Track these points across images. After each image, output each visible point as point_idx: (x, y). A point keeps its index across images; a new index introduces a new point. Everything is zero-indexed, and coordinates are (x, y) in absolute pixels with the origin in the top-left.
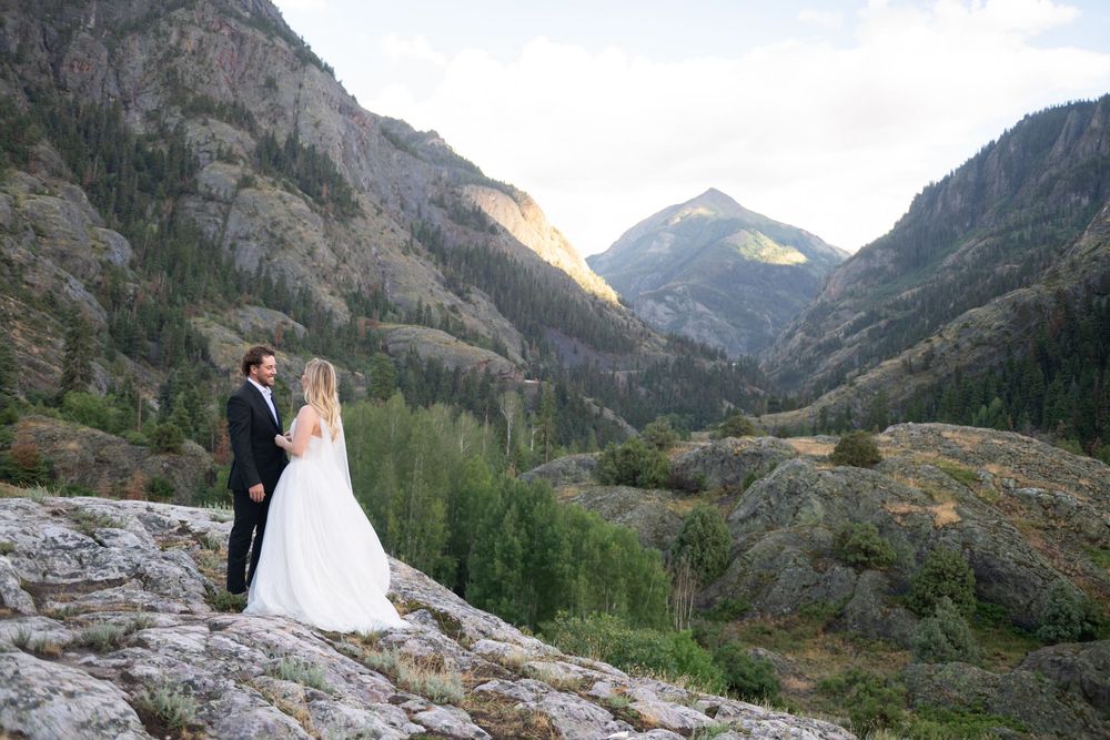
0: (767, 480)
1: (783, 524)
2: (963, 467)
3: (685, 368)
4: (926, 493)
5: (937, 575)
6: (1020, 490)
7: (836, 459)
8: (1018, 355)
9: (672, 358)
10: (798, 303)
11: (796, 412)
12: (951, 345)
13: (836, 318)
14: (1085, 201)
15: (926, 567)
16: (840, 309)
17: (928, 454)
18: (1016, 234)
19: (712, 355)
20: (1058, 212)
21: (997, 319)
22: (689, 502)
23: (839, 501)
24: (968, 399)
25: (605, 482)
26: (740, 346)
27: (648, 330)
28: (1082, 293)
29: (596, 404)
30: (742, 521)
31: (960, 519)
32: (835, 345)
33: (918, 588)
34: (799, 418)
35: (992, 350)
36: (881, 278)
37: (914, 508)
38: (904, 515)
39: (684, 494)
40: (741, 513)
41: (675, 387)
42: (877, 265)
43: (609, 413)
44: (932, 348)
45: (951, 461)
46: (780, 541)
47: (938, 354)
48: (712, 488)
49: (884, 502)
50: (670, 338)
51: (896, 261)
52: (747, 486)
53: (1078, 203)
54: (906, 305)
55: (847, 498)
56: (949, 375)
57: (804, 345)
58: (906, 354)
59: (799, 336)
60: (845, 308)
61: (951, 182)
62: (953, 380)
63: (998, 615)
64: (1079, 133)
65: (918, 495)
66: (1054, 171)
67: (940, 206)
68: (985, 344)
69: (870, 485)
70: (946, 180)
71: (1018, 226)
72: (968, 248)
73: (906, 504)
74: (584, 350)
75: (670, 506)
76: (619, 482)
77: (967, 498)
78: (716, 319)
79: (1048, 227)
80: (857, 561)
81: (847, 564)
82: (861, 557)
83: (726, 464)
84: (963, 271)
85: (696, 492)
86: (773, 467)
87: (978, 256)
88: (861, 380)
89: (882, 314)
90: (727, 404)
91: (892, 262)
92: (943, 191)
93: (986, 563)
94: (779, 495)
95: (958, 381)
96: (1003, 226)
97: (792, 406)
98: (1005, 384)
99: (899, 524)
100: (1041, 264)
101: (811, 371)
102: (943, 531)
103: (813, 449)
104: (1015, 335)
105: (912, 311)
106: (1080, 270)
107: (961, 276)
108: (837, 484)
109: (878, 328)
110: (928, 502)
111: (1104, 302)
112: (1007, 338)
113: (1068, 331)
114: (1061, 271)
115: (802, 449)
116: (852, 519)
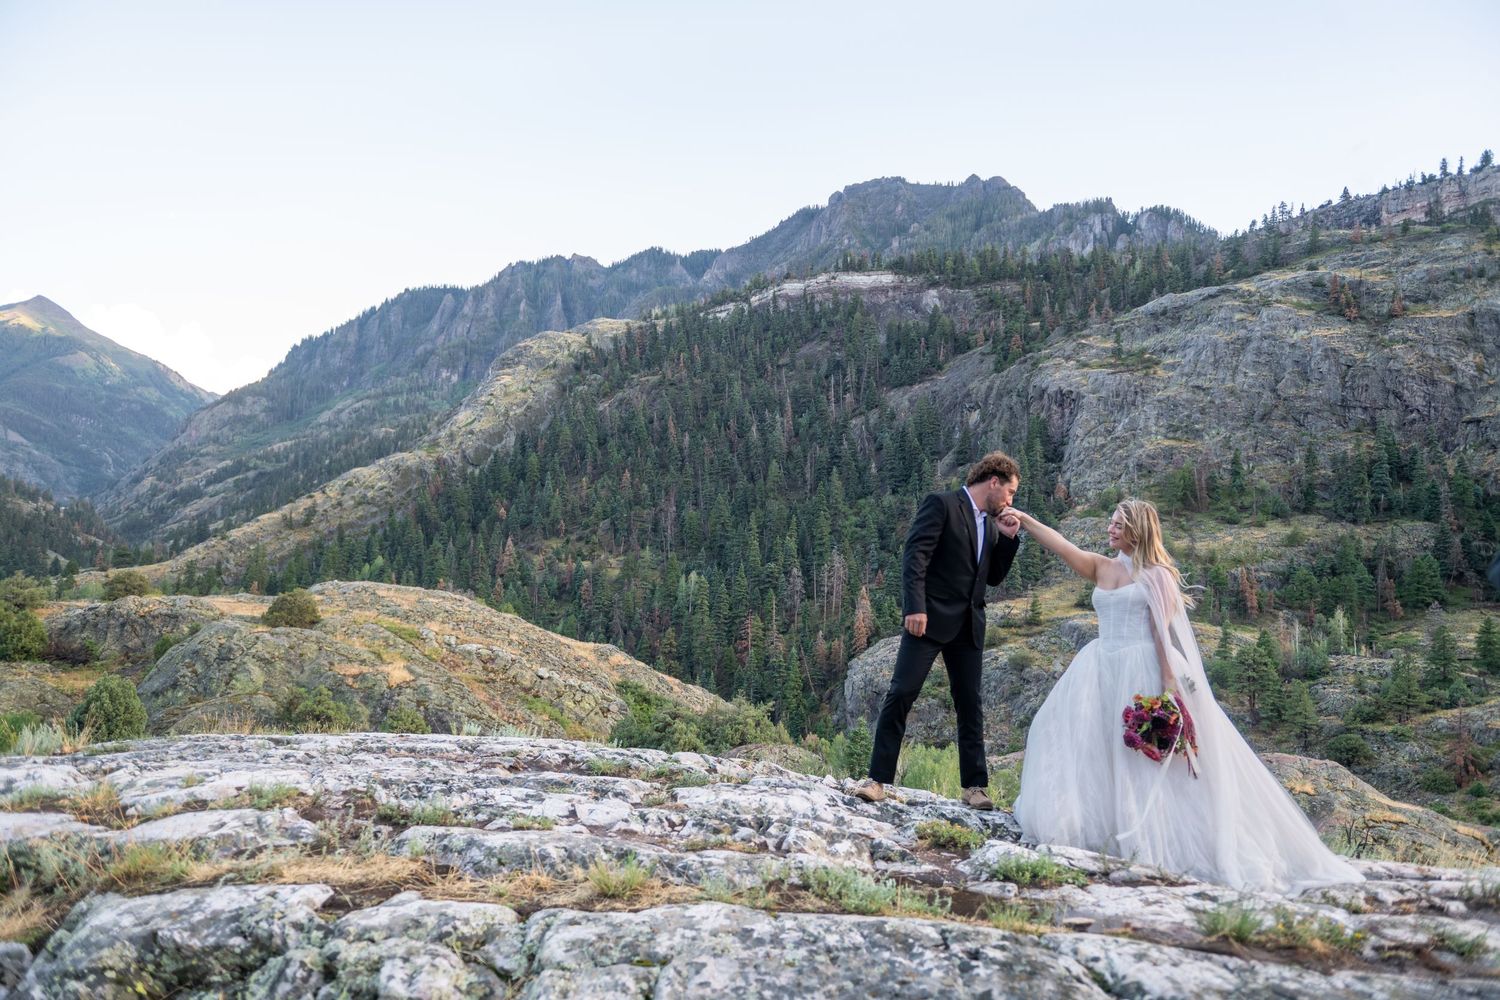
0: (189, 645)
1: (213, 694)
2: (405, 625)
4: (373, 653)
6: (461, 647)
7: (270, 620)
8: (399, 516)
10: (148, 443)
11: (154, 566)
12: (334, 502)
13: (196, 464)
14: (455, 378)
16: (202, 455)
17: (367, 613)
18: (391, 400)
19: (32, 496)
20: (430, 385)
21: (380, 480)
22: (78, 675)
23: (280, 665)
24: (351, 556)
26: (69, 488)
28: (459, 463)
30: (156, 694)
31: (412, 678)
32: (194, 494)
34: (158, 574)
35: (375, 509)
36: (250, 427)
37: (365, 669)
38: (355, 677)
39: (67, 666)
40: (156, 685)
42: (247, 413)
44: (315, 505)
45: (391, 620)
47: (320, 510)
48: (107, 658)
49: (332, 664)
51: (267, 410)
52: (159, 653)
53: (449, 379)
54: (278, 458)
55: (289, 661)
56: (331, 532)
57: (155, 491)
58: (286, 509)
59: (149, 481)
60: (208, 454)
61: (331, 340)
62: (335, 537)
64: (453, 315)
65: (365, 656)
66: (429, 346)
67: (318, 361)
68: (368, 503)
70: (326, 336)
71: (396, 392)
72: (345, 406)
73: (356, 665)
75: (50, 681)
77: (413, 656)
78: (36, 453)
79: (421, 398)
83: (128, 627)
84: (339, 429)
85: (85, 662)
86: (194, 632)
87: (354, 416)
88: (235, 534)
89: (251, 465)
90: (52, 555)
91: (264, 411)
92: (321, 348)
94: (206, 661)
95: (341, 539)
96: (379, 390)
97: (148, 560)
98: (387, 544)
99: (351, 687)
100: (416, 431)
101: (164, 520)
102: (397, 690)
103: (238, 609)
104: (397, 497)
105: (285, 464)
106: (458, 441)
107: (337, 434)
108: (278, 647)
109: (246, 479)
110: (378, 662)
111: (477, 471)
112: (389, 499)
113: (445, 496)
114: (442, 442)
115: (225, 609)
116: (299, 684)
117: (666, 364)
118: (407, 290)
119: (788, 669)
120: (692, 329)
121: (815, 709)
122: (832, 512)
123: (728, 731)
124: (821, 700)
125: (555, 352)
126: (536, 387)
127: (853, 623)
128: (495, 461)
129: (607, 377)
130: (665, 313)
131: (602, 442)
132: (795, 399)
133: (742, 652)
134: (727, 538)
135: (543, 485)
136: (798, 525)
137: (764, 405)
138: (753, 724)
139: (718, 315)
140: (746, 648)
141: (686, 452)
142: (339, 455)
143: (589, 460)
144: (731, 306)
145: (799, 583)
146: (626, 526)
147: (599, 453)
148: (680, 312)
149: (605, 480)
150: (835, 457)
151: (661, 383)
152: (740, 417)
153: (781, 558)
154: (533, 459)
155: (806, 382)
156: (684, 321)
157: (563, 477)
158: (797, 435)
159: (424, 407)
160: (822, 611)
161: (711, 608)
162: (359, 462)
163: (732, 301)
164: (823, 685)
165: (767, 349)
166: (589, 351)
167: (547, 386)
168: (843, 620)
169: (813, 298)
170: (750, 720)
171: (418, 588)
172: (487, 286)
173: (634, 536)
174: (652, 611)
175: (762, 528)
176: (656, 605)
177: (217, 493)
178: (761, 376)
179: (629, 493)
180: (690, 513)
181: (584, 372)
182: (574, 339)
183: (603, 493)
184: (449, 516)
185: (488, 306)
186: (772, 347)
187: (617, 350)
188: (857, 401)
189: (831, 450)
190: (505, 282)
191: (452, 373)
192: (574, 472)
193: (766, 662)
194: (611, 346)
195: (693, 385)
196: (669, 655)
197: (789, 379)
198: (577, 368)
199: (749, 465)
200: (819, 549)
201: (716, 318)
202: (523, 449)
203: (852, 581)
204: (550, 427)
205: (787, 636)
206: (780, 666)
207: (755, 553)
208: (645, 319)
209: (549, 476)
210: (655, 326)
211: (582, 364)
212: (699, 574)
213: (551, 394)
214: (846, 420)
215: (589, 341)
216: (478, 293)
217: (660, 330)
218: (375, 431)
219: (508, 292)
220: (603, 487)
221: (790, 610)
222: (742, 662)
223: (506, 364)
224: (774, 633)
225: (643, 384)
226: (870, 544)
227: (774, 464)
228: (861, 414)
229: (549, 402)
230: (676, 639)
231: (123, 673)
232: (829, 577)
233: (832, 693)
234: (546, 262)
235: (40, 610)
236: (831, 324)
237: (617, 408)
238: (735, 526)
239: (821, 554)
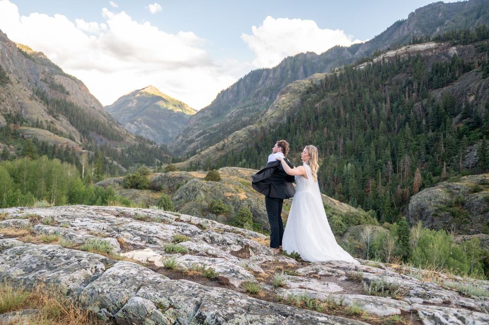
0: (185, 186)
1: (191, 201)
2: (246, 181)
3: (142, 147)
4: (236, 189)
5: (242, 215)
7: (207, 179)
8: (250, 146)
9: (137, 144)
10: (180, 126)
11: (182, 163)
12: (231, 142)
13: (193, 132)
14: (268, 99)
15: (238, 213)
16: (194, 129)
17: (235, 177)
18: (248, 108)
19: (151, 143)
20: (260, 102)
21: (244, 134)
22: (158, 194)
23: (209, 192)
24: (235, 159)
25: (126, 187)
26: (161, 140)
27: (129, 134)
28: (268, 128)
29: (110, 159)
30: (177, 200)
31: (247, 197)
32: (192, 141)
33: (236, 220)
34: (183, 165)
35: (243, 144)
36: (207, 120)
37: (233, 194)
38: (230, 197)
39: (155, 191)
40: (176, 197)
41: (139, 154)
42: (206, 115)
43: (115, 163)
44: (225, 143)
45: (242, 179)
46: (190, 206)
47: (226, 145)
48: (165, 189)
49: (223, 192)
50: (137, 137)
51: (212, 114)
52: (178, 188)
53: (266, 99)
54: (215, 129)
55: (212, 191)
56: (230, 152)
57: (182, 141)
58: (217, 144)
59: (181, 137)
60: (196, 129)
62: (231, 153)
63: (259, 227)
64: (267, 78)
65: (234, 190)
66: (259, 89)
67: (225, 97)
68: (240, 142)
69: (219, 187)
70: (228, 89)
71: (249, 106)
72: (234, 111)
73: (230, 193)
74: (105, 140)
75: (151, 195)
76: (131, 187)
77: (248, 190)
78: (152, 131)
79: (257, 107)
80: (217, 212)
81: (213, 213)
82: (218, 211)
83: (170, 181)
84: (232, 119)
85: (159, 190)
86: (186, 182)
87: (237, 114)
88: (203, 153)
89: (208, 131)
90: (157, 160)
92: (226, 93)
93: (255, 211)
94: (189, 191)
95: (233, 154)
96: (244, 105)
97: (180, 161)
98: (246, 155)
99: (229, 199)
100: (255, 118)
101: (185, 149)
102: (242, 201)
103: (199, 175)
104: (249, 140)
105: (217, 131)
106: (268, 121)
107: (232, 120)
108: (208, 187)
109: (206, 136)
110: (237, 192)
111: (274, 130)
112: (247, 141)
113: (264, 139)
114: (262, 121)
115: (195, 175)
116: (214, 198)
117: (340, 88)
118: (252, 71)
119: (385, 199)
120: (350, 74)
121: (396, 214)
122: (406, 140)
123: (354, 219)
124: (399, 211)
125: (300, 87)
126: (293, 100)
127: (413, 182)
128: (280, 127)
129: (318, 95)
130: (340, 70)
131: (316, 118)
132: (391, 97)
133: (367, 192)
134: (363, 151)
135: (296, 134)
136: (391, 145)
137: (378, 101)
138: (364, 218)
139: (360, 68)
140: (369, 191)
141: (347, 120)
142: (232, 127)
143: (312, 125)
144: (366, 64)
145: (391, 167)
146: (325, 147)
147: (315, 122)
148: (345, 68)
149: (318, 131)
150: (408, 119)
151: (338, 95)
152: (369, 106)
153: (384, 157)
154: (292, 125)
155: (396, 90)
156: (347, 72)
157: (303, 131)
158: (392, 111)
159: (258, 110)
160: (400, 178)
161: (356, 177)
162: (238, 130)
163: (366, 61)
164: (400, 205)
165: (380, 77)
166: (312, 86)
167: (297, 100)
168: (409, 181)
169: (399, 56)
170: (362, 216)
171: (251, 169)
172: (277, 67)
173: (328, 151)
174: (334, 177)
175: (377, 147)
176: (335, 175)
177: (199, 141)
178: (377, 90)
179: (326, 136)
180: (348, 142)
181: (310, 93)
182: (306, 82)
183: (317, 136)
184: (265, 146)
185: (278, 73)
186: (382, 78)
187: (322, 84)
188: (418, 95)
189: (406, 116)
190: (284, 65)
191: (267, 98)
192: (307, 129)
193: (377, 196)
194: (320, 83)
195: (350, 95)
196: (340, 193)
197: (389, 89)
198: (308, 92)
199: (372, 123)
200: (399, 154)
201: (359, 69)
202: (289, 122)
203: (413, 166)
204: (298, 114)
205: (386, 187)
206: (382, 198)
207: (373, 155)
208: (332, 72)
209: (298, 131)
210: (336, 74)
211: (309, 91)
212: (351, 164)
213: (299, 102)
214: (413, 104)
215: (312, 82)
216: (275, 69)
217: (338, 75)
218: (243, 119)
219: (285, 67)
220: (317, 134)
221: (387, 177)
222: (367, 196)
223: (283, 93)
224: (380, 185)
225: (331, 96)
226: (421, 152)
227: (382, 123)
228: (419, 101)
229: (298, 105)
230: (342, 187)
231: (169, 194)
232: (403, 165)
233: (403, 208)
234: (297, 56)
235: (149, 176)
236: (407, 66)
237: (322, 105)
239: (400, 156)
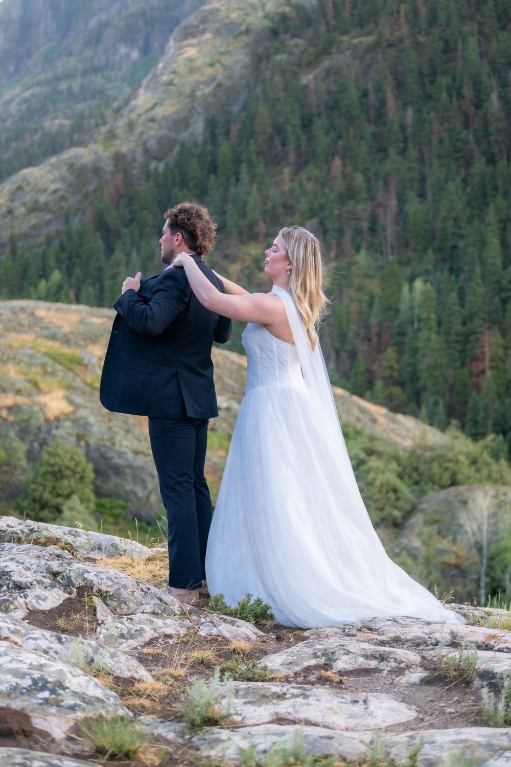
2: (66, 350)
4: (30, 381)
5: (54, 474)
8: (75, 223)
12: (4, 209)
14: (135, 55)
15: (41, 465)
17: (24, 337)
18: (64, 85)
20: (107, 64)
21: (53, 181)
24: (25, 272)
28: (140, 157)
31: (72, 409)
33: (34, 491)
35: (49, 217)
37: (21, 400)
38: (10, 409)
45: (51, 343)
53: (128, 56)
62: (8, 249)
63: (118, 511)
65: (22, 384)
66: (103, 17)
68: (41, 210)
71: (68, 76)
73: (11, 396)
77: (74, 385)
79: (98, 81)
84: (9, 123)
87: (24, 107)
93: (103, 456)
95: (14, 251)
96: (50, 74)
98: (64, 256)
99: (6, 420)
100: (93, 121)
102: (55, 423)
104: (73, 200)
106: (138, 130)
107: (7, 130)
110: (34, 391)
111: (161, 167)
112: (64, 204)
113: (126, 197)
114: (119, 131)
117: (383, 20)
123: (436, 469)
125: (247, 14)
126: (227, 60)
128: (181, 154)
129: (310, 42)
131: (307, 124)
133: (478, 375)
134: (461, 237)
135: (238, 180)
137: (506, 66)
138: (467, 462)
140: (483, 372)
141: (409, 131)
142: (9, 155)
143: (291, 147)
146: (337, 225)
147: (303, 137)
149: (312, 170)
151: (377, 45)
152: (477, 84)
154: (225, 148)
157: (261, 169)
159: (101, 92)
161: (439, 323)
162: (32, 161)
166: (287, 10)
167: (239, 58)
170: (462, 458)
171: (82, 307)
173: (348, 238)
174: (368, 327)
175: (505, 223)
176: (374, 320)
179: (339, 185)
180: (414, 206)
181: (283, 36)
183: (309, 187)
184: (131, 221)
187: (322, 5)
191: (132, 48)
192: (274, 161)
195: (418, 46)
196: (389, 381)
198: (275, 33)
199: (489, 143)
202: (213, 138)
204: (245, 107)
209: (244, 168)
211: (280, 28)
212: (425, 281)
213: (245, 66)
218: (47, 124)
220: (309, 179)
222: (478, 388)
223: (189, 33)
225: (355, 47)
229: (242, 76)
230: (398, 361)
237: (324, 80)
238: (470, 221)
